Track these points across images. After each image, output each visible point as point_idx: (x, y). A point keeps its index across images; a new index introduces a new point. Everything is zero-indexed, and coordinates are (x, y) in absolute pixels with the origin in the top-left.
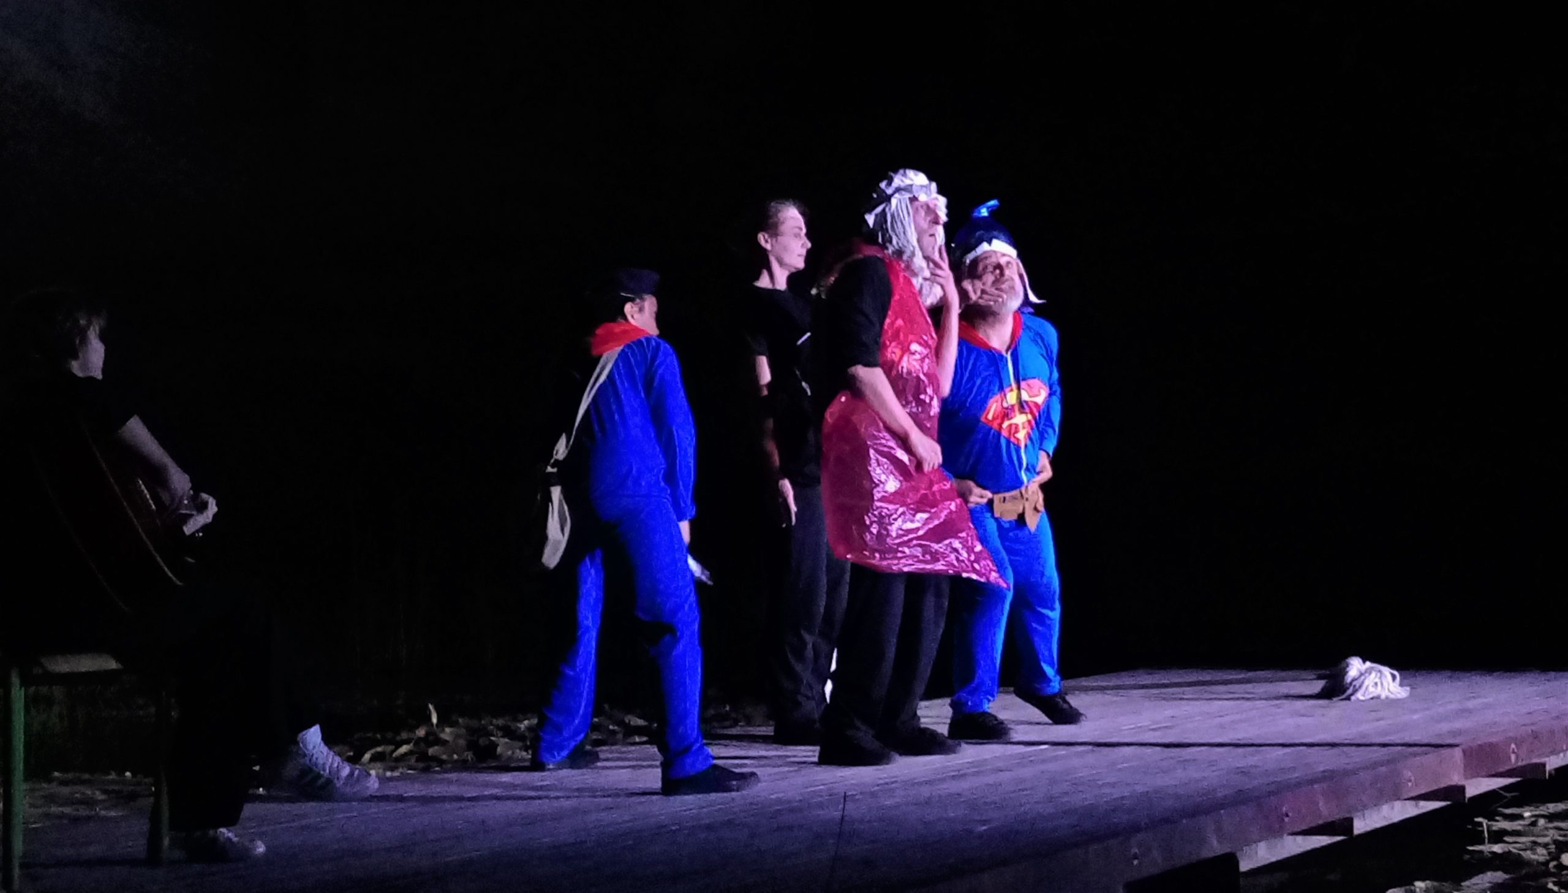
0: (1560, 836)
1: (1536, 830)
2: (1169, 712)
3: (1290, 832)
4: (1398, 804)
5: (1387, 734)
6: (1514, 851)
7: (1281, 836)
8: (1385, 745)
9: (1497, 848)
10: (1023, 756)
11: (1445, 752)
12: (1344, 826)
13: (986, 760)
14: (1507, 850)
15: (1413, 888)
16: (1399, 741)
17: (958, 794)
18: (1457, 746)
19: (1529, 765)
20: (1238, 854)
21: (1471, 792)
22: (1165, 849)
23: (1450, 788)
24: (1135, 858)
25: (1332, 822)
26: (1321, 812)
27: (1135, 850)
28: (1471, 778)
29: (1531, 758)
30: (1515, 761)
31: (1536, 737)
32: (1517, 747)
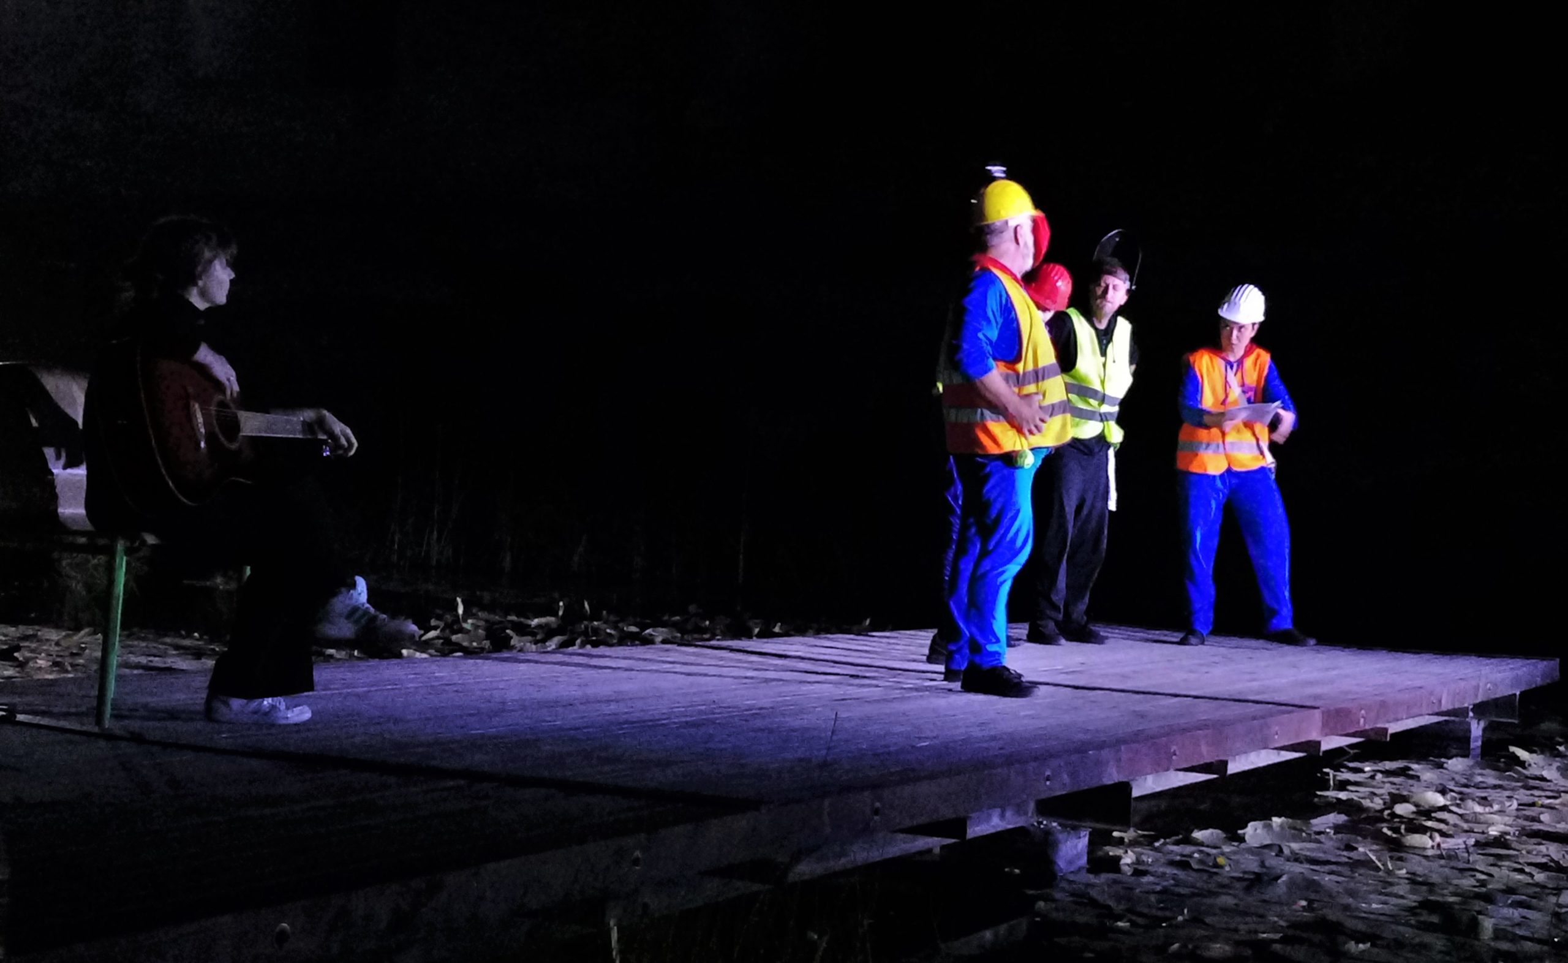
0: (1393, 789)
1: (1374, 783)
2: (1080, 659)
3: (1175, 768)
4: (1264, 752)
5: (1263, 693)
6: (1355, 798)
7: (1168, 770)
8: (1257, 702)
9: (1343, 795)
11: (1307, 712)
12: (1220, 766)
14: (1350, 797)
15: (1270, 822)
16: (1270, 700)
18: (1318, 708)
19: (1373, 728)
20: (1131, 783)
21: (1325, 746)
22: (1073, 775)
23: (1309, 742)
24: (1048, 779)
25: (1212, 763)
26: (1208, 755)
27: (1048, 773)
28: (1326, 735)
29: (1375, 723)
30: (1363, 725)
31: (1383, 704)
32: (1366, 713)
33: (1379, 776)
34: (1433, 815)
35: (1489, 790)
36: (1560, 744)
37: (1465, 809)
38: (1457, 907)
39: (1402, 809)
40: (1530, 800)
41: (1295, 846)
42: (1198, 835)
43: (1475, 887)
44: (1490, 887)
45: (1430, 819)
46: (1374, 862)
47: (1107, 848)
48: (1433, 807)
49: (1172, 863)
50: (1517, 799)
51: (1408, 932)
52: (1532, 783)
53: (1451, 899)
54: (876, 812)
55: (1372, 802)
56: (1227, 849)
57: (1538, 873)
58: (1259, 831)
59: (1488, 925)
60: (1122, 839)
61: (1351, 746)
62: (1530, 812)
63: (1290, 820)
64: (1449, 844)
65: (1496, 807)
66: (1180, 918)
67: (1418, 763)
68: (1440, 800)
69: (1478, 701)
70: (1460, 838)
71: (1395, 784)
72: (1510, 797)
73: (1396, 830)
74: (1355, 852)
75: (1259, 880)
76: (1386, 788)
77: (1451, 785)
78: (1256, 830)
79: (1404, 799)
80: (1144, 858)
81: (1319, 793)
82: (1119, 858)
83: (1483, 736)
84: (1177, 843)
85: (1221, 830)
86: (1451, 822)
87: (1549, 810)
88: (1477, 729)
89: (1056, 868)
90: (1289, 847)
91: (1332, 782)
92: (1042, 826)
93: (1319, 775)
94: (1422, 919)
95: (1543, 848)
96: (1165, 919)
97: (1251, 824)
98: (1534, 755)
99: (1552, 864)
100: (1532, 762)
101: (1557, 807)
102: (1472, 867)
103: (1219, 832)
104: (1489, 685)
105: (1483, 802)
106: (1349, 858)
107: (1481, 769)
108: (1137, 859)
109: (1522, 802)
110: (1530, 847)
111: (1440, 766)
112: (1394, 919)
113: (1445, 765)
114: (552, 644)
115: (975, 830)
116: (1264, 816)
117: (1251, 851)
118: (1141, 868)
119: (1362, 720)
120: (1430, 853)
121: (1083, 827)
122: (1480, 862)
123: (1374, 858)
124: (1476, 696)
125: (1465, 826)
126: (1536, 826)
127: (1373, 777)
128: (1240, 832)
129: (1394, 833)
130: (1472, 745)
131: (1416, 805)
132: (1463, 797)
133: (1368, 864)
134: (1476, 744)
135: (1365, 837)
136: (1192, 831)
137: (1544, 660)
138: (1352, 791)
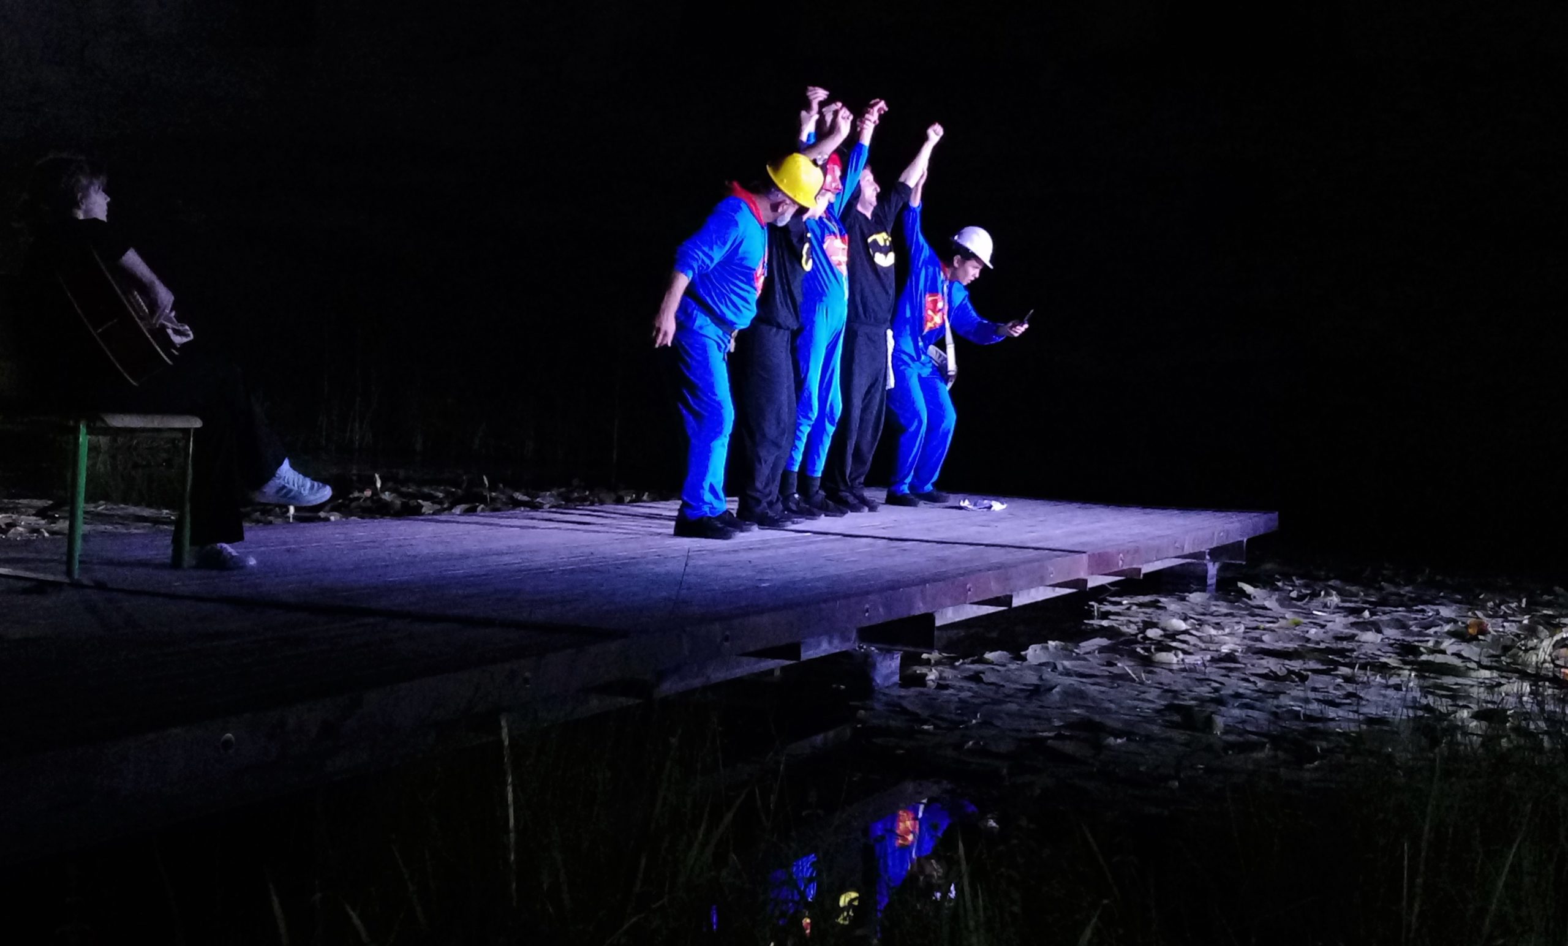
1: (1130, 613)
2: (893, 517)
3: (972, 601)
4: (1041, 588)
5: (1038, 542)
7: (965, 603)
8: (1036, 549)
9: (1105, 623)
10: (795, 539)
11: (1077, 556)
12: (1007, 600)
13: (767, 540)
14: (1110, 624)
16: (1045, 547)
17: (750, 562)
18: (1085, 552)
19: (1129, 569)
20: (935, 614)
21: (1091, 584)
22: (888, 607)
23: (1078, 580)
24: (867, 611)
25: (1000, 597)
26: (996, 590)
27: (867, 606)
28: (1092, 574)
29: (1132, 565)
30: (1122, 566)
31: (1137, 551)
32: (1124, 555)
33: (1134, 608)
34: (1177, 637)
35: (1222, 618)
36: (1279, 581)
37: (1203, 632)
38: (1197, 709)
39: (1152, 633)
40: (1254, 624)
41: (1067, 663)
42: (989, 656)
43: (1210, 693)
44: (1222, 693)
45: (1175, 640)
46: (1130, 674)
47: (915, 668)
48: (1177, 631)
49: (969, 678)
50: (1244, 624)
51: (1156, 729)
52: (1257, 611)
53: (1193, 703)
54: (726, 639)
55: (1128, 628)
56: (1013, 666)
57: (1260, 681)
58: (1037, 652)
59: (1219, 722)
60: (929, 660)
61: (1112, 584)
62: (1256, 634)
63: (1063, 643)
64: (1189, 659)
65: (1227, 631)
66: (974, 721)
67: (1166, 597)
68: (1183, 626)
69: (1212, 547)
70: (1197, 655)
71: (1146, 613)
72: (1238, 623)
73: (1147, 650)
74: (1115, 667)
75: (1038, 691)
76: (1140, 616)
77: (1191, 614)
78: (1036, 650)
79: (1154, 625)
80: (945, 675)
81: (1086, 621)
82: (926, 675)
83: (1217, 575)
84: (973, 663)
85: (1007, 651)
86: (1192, 643)
87: (1270, 632)
88: (1212, 569)
89: (874, 684)
90: (1062, 664)
91: (1096, 614)
92: (863, 650)
93: (1086, 607)
94: (1167, 718)
95: (1263, 662)
96: (963, 722)
97: (1030, 648)
98: (1258, 589)
99: (1272, 674)
100: (1255, 594)
101: (1276, 630)
102: (1207, 677)
103: (1005, 653)
104: (1222, 534)
105: (1216, 626)
106: (1110, 672)
107: (1217, 600)
108: (940, 675)
109: (1249, 626)
110: (1254, 661)
111: (1183, 599)
112: (1147, 720)
113: (1187, 598)
114: (458, 510)
115: (807, 654)
116: (1042, 640)
117: (1030, 667)
118: (941, 682)
119: (1121, 562)
120: (1175, 667)
121: (896, 650)
122: (1213, 672)
123: (1130, 672)
124: (1212, 544)
125: (1203, 646)
126: (1259, 645)
127: (1128, 609)
128: (1023, 653)
129: (1146, 652)
130: (1209, 582)
131: (1164, 630)
132: (1201, 623)
133: (1125, 677)
134: (1211, 581)
135: (1122, 655)
136: (984, 653)
137: (1265, 513)
138: (1113, 620)
